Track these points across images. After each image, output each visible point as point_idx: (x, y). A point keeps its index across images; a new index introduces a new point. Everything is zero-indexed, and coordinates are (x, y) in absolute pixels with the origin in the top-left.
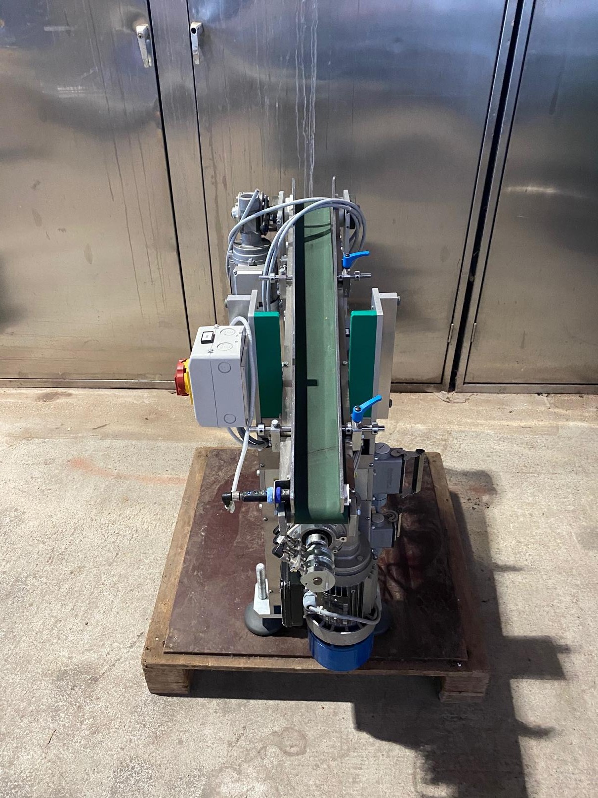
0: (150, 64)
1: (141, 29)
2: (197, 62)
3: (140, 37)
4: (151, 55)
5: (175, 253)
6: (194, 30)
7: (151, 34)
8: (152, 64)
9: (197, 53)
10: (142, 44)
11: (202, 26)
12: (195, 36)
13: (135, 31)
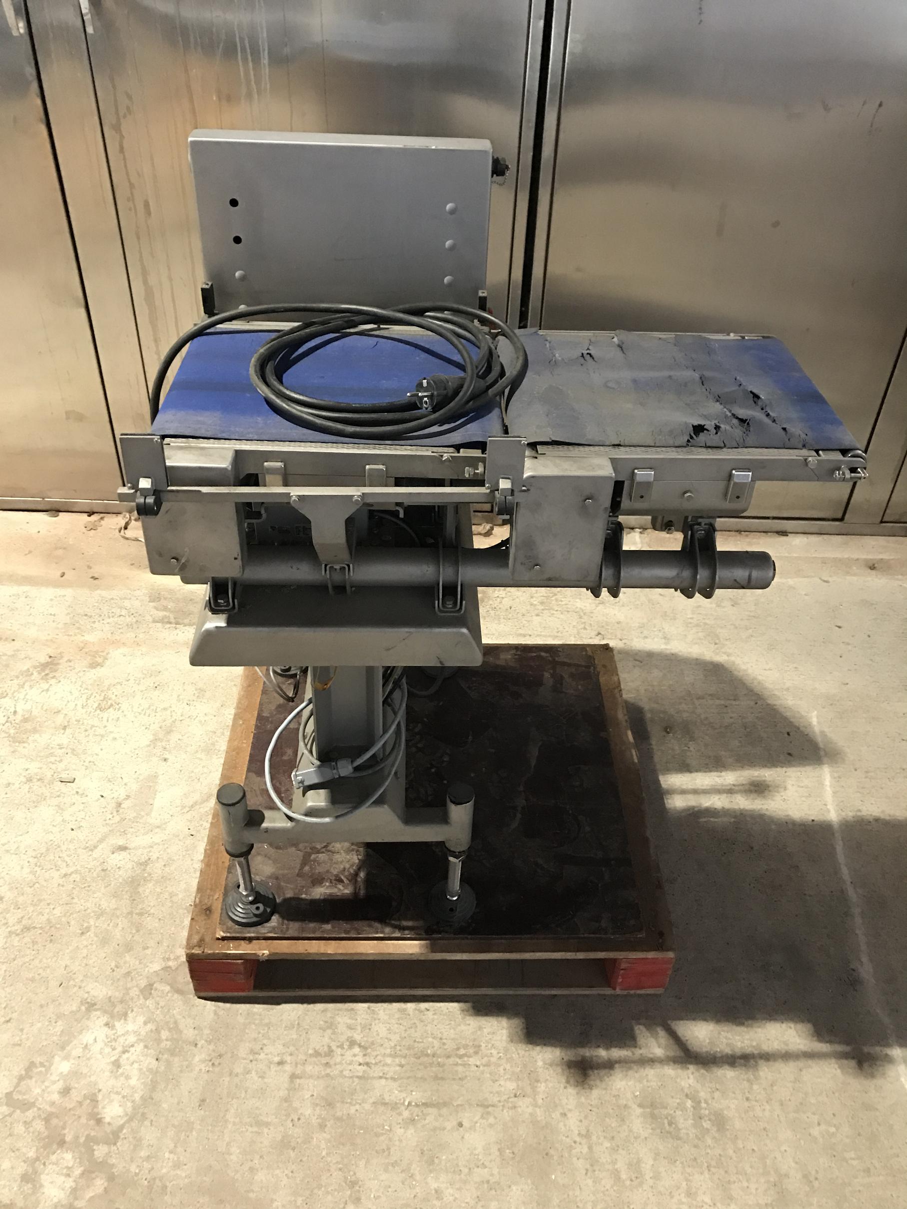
0: (21, 31)
2: (91, 30)
4: (21, 18)
5: (83, 311)
8: (25, 29)
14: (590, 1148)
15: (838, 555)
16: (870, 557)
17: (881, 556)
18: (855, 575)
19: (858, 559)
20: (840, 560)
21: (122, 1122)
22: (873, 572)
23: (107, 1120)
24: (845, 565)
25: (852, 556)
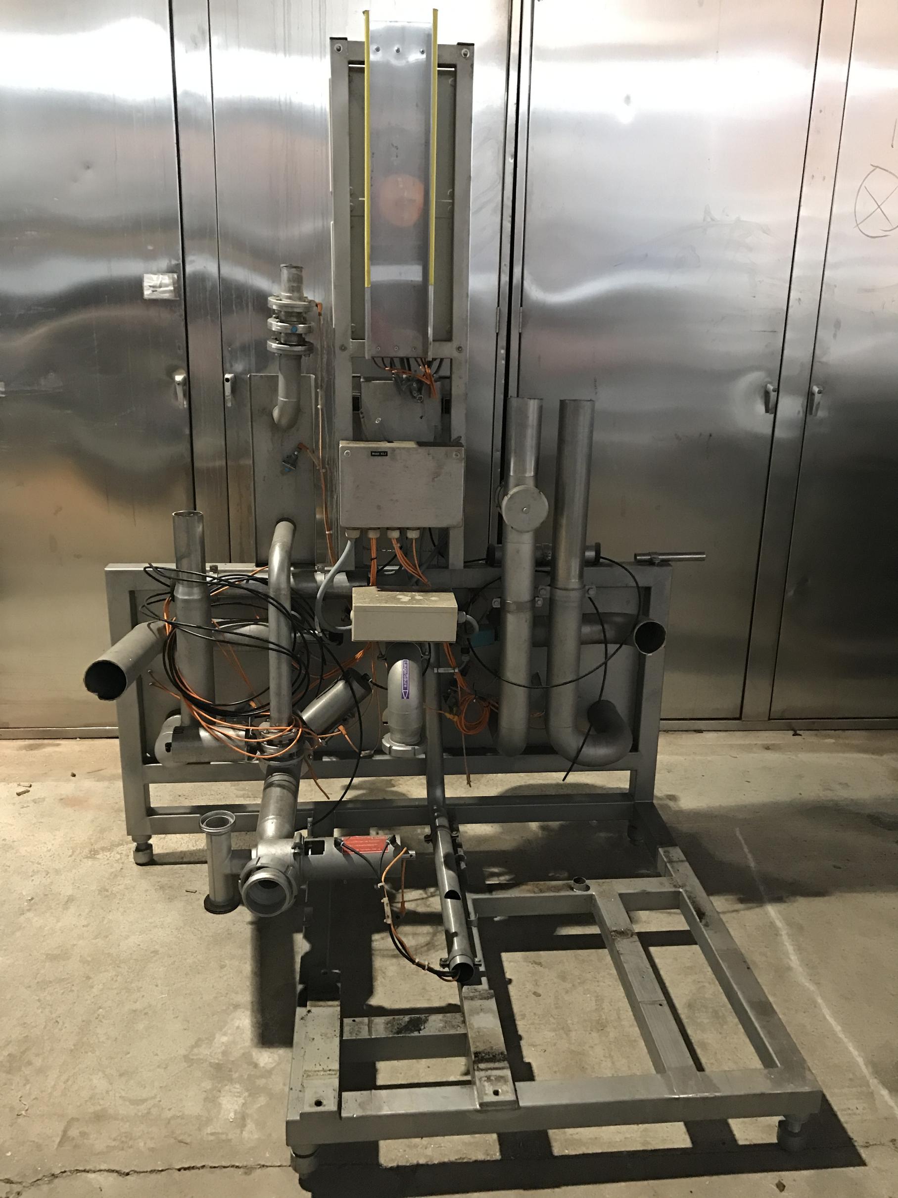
0: (185, 406)
1: (179, 378)
2: (229, 404)
3: (179, 384)
4: (186, 399)
6: (227, 380)
7: (187, 382)
8: (187, 406)
9: (230, 397)
10: (180, 391)
11: (235, 377)
12: (228, 385)
13: (173, 379)
14: (613, 1063)
15: (741, 742)
16: (764, 742)
17: (773, 742)
18: (755, 753)
19: (756, 744)
20: (744, 745)
21: (273, 1066)
22: (769, 751)
23: (262, 1065)
24: (748, 748)
25: (752, 743)
